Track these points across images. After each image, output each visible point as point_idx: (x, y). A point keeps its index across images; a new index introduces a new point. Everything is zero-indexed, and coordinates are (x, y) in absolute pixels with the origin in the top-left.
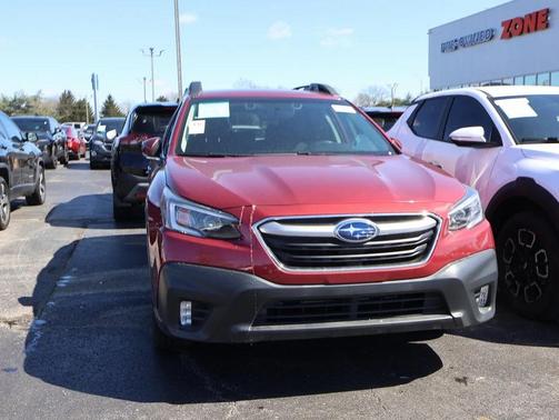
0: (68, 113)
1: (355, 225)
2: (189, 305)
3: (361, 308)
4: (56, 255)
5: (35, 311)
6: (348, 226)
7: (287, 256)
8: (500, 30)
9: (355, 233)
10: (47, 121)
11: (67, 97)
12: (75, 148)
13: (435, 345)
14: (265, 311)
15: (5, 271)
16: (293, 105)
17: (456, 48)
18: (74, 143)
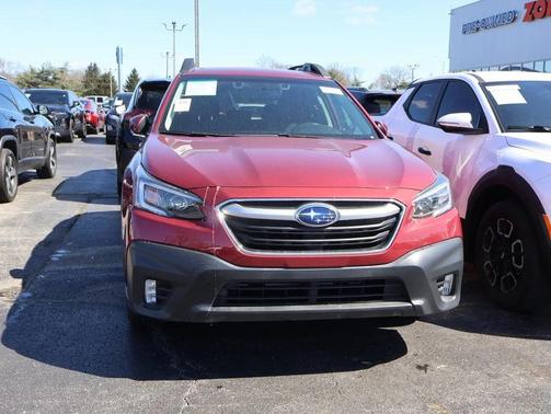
0: (93, 86)
1: (316, 209)
2: (153, 283)
3: (321, 292)
4: (54, 229)
5: (23, 284)
6: (308, 210)
7: (247, 238)
8: (523, 12)
9: (315, 217)
10: (66, 94)
11: (93, 70)
12: (94, 123)
13: (404, 332)
14: (225, 293)
15: (3, 244)
16: (281, 85)
17: (478, 29)
18: (93, 117)
